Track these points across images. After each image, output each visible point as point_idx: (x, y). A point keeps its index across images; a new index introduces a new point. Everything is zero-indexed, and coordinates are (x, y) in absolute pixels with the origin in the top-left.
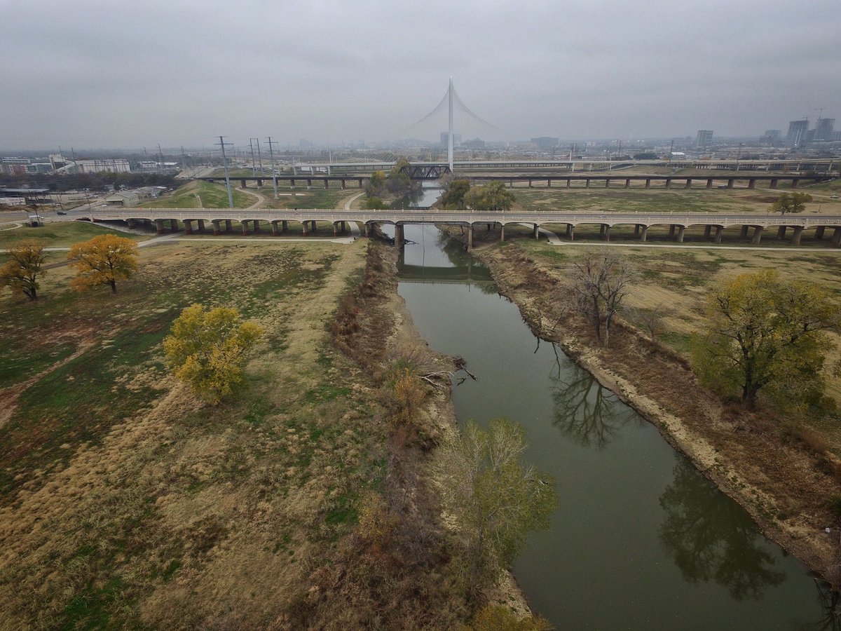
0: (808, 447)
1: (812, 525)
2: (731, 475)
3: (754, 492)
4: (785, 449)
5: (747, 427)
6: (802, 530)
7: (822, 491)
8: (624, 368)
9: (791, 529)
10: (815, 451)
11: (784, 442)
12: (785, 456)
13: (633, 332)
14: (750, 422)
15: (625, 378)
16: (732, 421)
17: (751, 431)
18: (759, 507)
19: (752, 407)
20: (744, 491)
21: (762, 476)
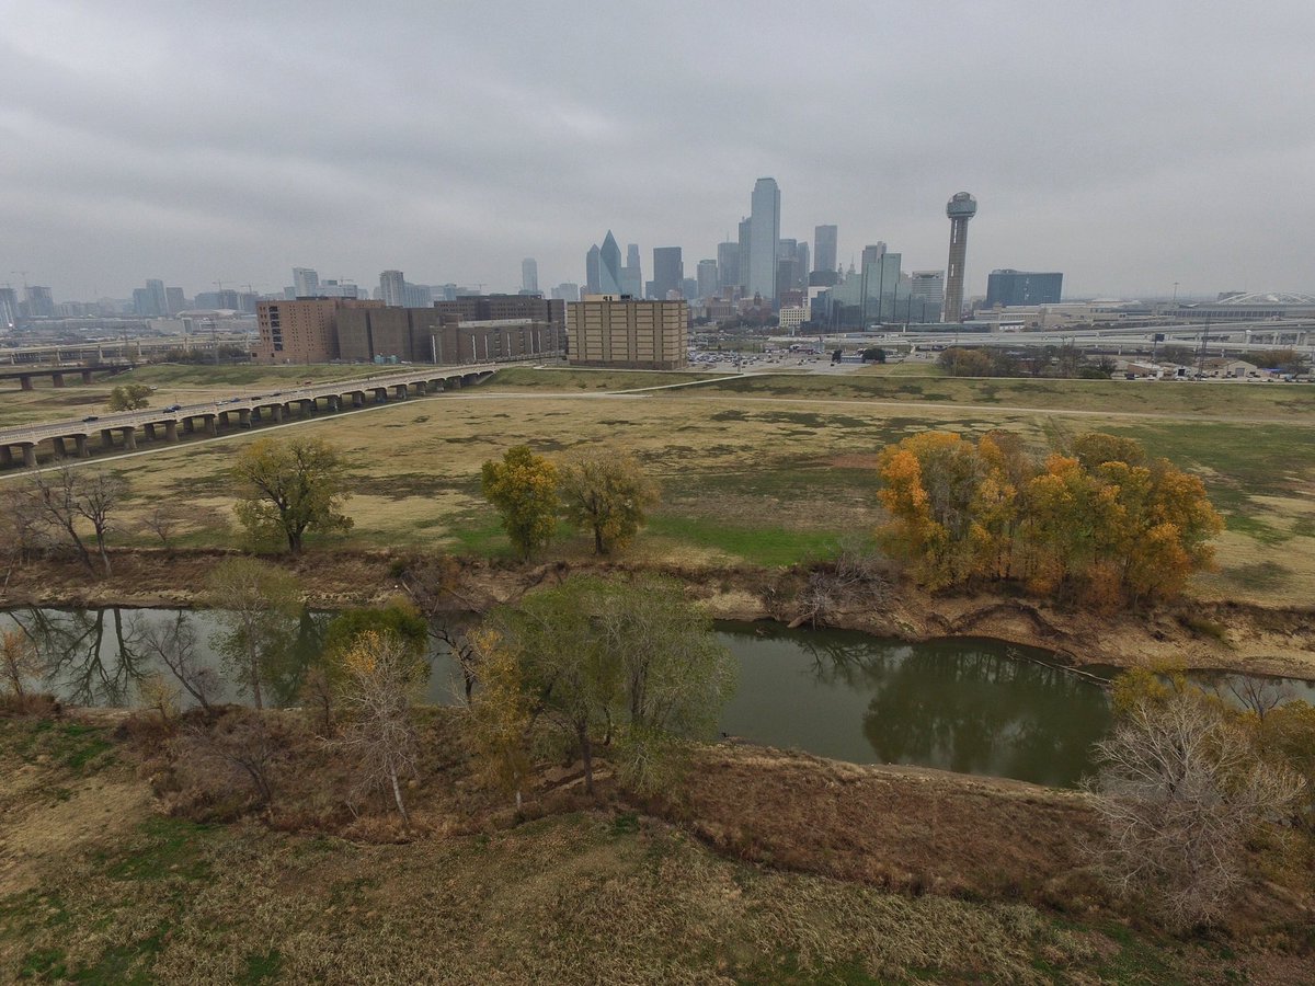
0: (354, 555)
1: (387, 589)
2: (324, 596)
3: (345, 596)
4: (341, 565)
5: (307, 567)
6: (385, 595)
7: (378, 573)
8: (157, 582)
9: (380, 599)
10: (360, 555)
11: (338, 561)
12: (344, 569)
13: (130, 552)
14: (307, 562)
15: (166, 588)
16: (293, 569)
17: (311, 568)
18: (355, 601)
19: (302, 553)
20: (339, 600)
21: (343, 585)
